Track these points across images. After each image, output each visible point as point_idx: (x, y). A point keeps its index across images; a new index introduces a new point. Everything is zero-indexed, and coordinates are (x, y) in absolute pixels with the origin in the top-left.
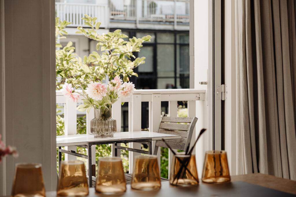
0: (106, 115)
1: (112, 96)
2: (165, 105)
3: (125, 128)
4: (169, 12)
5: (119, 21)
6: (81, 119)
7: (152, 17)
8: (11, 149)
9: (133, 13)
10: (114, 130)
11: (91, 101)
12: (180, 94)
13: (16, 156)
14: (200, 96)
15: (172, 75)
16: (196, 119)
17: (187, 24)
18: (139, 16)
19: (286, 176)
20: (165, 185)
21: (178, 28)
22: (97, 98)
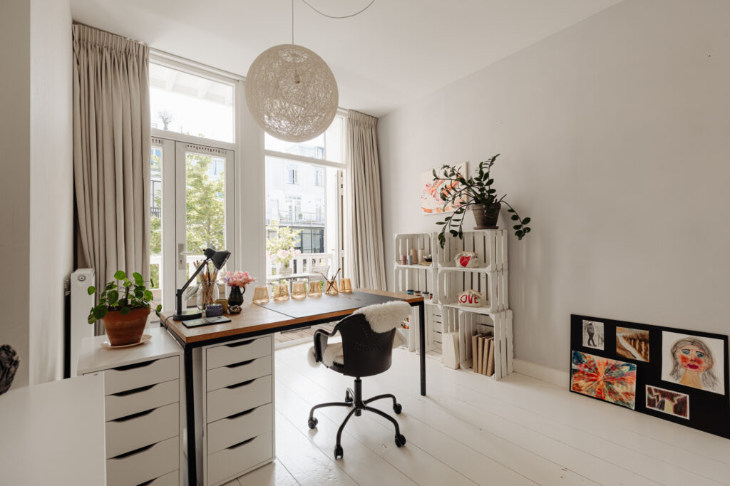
0: (287, 266)
1: (290, 256)
2: (314, 261)
3: (295, 272)
4: (308, 218)
5: (284, 223)
6: (274, 269)
7: (300, 221)
8: (255, 278)
9: (291, 219)
10: (291, 272)
11: (280, 259)
12: (318, 256)
13: (256, 282)
14: (330, 256)
15: (310, 248)
16: (329, 267)
17: (323, 224)
18: (294, 221)
19: (371, 288)
20: (323, 294)
21: (312, 226)
22: (283, 258)
